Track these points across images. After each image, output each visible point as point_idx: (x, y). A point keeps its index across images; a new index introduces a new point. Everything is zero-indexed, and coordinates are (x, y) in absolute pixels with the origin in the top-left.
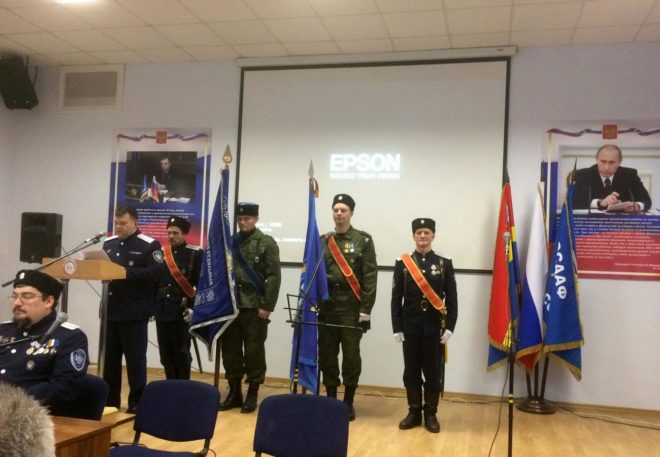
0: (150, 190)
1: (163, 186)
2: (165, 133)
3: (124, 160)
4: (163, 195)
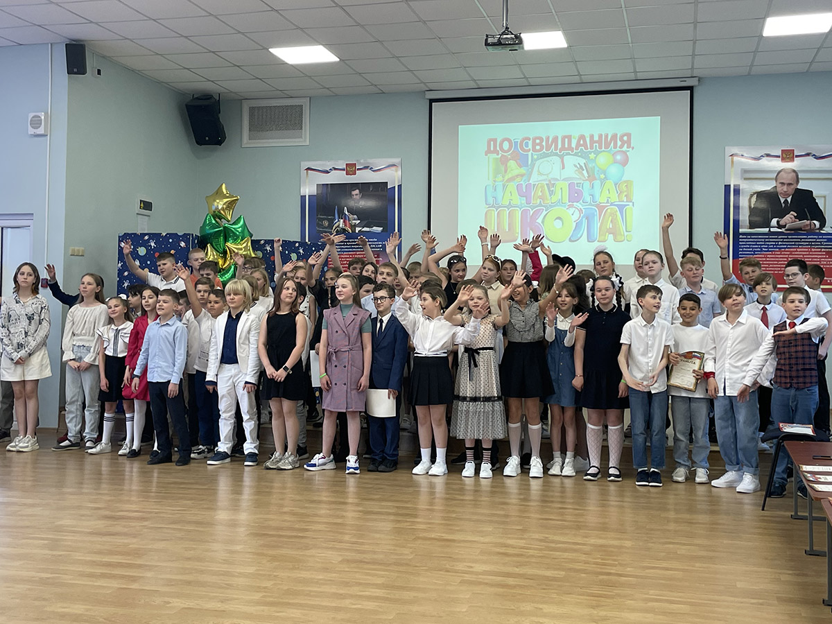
0: (342, 221)
1: (355, 216)
2: (354, 165)
3: (314, 192)
4: (355, 226)
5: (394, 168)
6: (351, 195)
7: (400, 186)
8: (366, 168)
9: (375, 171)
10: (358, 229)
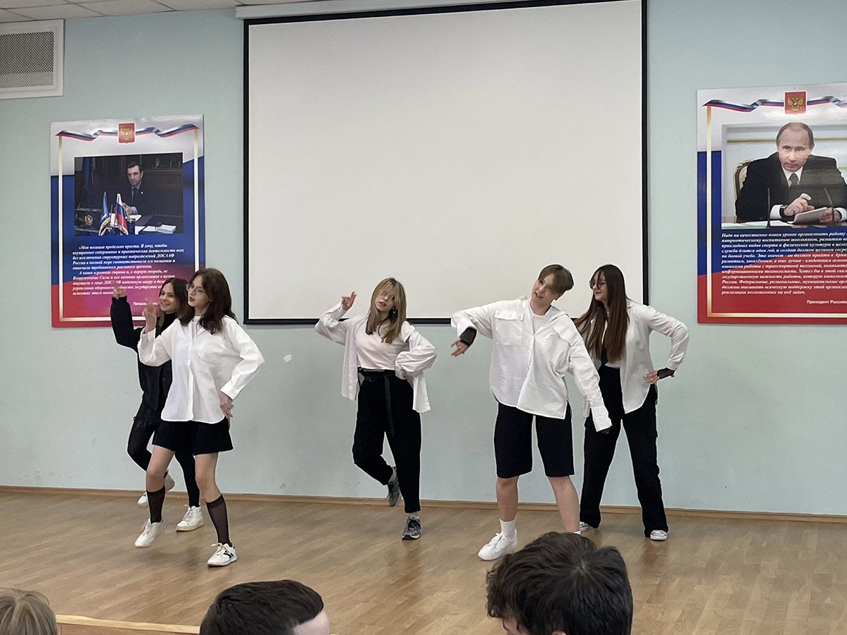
0: (113, 216)
3: (71, 170)
4: (134, 223)
5: (191, 132)
6: (127, 175)
9: (162, 136)
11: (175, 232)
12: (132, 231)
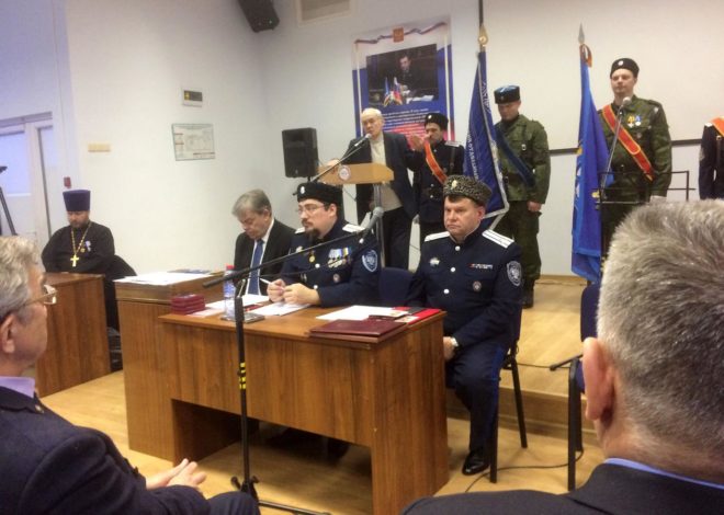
0: (392, 93)
1: (405, 86)
2: (401, 30)
3: (365, 66)
4: (406, 96)
5: (442, 28)
6: (400, 64)
7: (449, 47)
8: (413, 31)
9: (422, 33)
10: (408, 100)
11: (434, 99)
12: (404, 101)
